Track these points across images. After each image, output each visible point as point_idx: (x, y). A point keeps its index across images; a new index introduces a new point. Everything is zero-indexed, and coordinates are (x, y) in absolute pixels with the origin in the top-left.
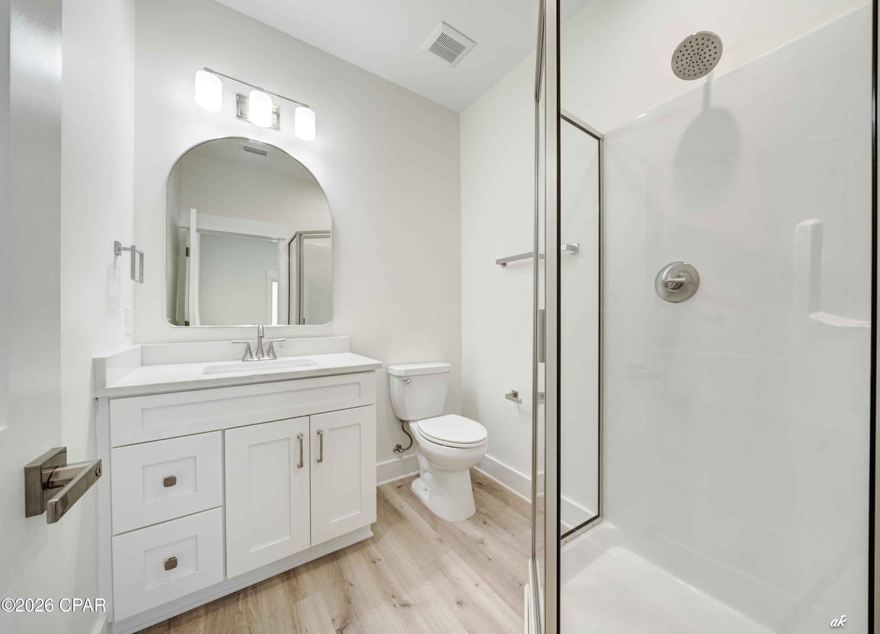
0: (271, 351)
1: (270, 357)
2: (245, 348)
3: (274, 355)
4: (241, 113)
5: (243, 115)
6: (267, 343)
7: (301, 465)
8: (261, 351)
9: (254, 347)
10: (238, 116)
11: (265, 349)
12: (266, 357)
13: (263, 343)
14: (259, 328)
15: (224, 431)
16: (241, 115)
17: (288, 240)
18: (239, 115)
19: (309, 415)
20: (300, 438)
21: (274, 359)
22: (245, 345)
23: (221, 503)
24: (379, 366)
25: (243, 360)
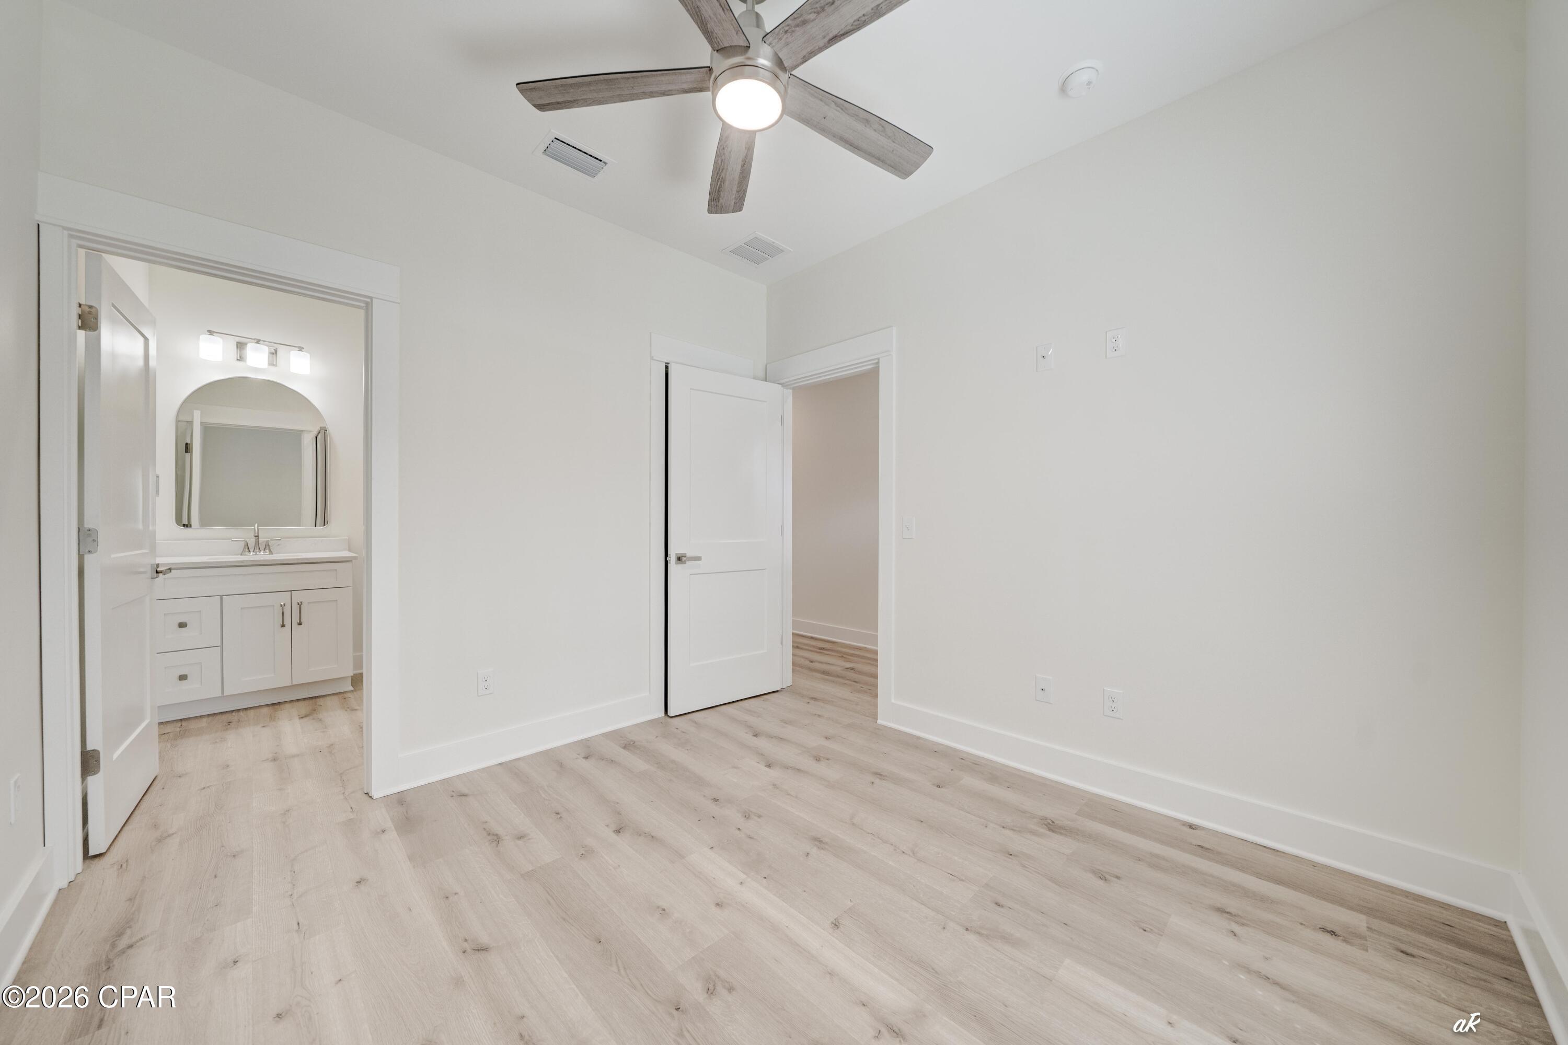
0: (267, 547)
1: (266, 553)
2: (244, 545)
3: (270, 551)
4: (240, 357)
5: (243, 358)
6: (263, 542)
7: (283, 626)
8: (258, 548)
9: (252, 545)
10: (237, 360)
11: (262, 547)
12: (262, 553)
13: (260, 542)
14: (255, 529)
15: (221, 597)
16: (241, 359)
17: (315, 433)
18: (239, 358)
19: (291, 591)
20: (282, 606)
21: (269, 554)
22: (243, 544)
23: (219, 644)
24: (355, 558)
25: (241, 555)
